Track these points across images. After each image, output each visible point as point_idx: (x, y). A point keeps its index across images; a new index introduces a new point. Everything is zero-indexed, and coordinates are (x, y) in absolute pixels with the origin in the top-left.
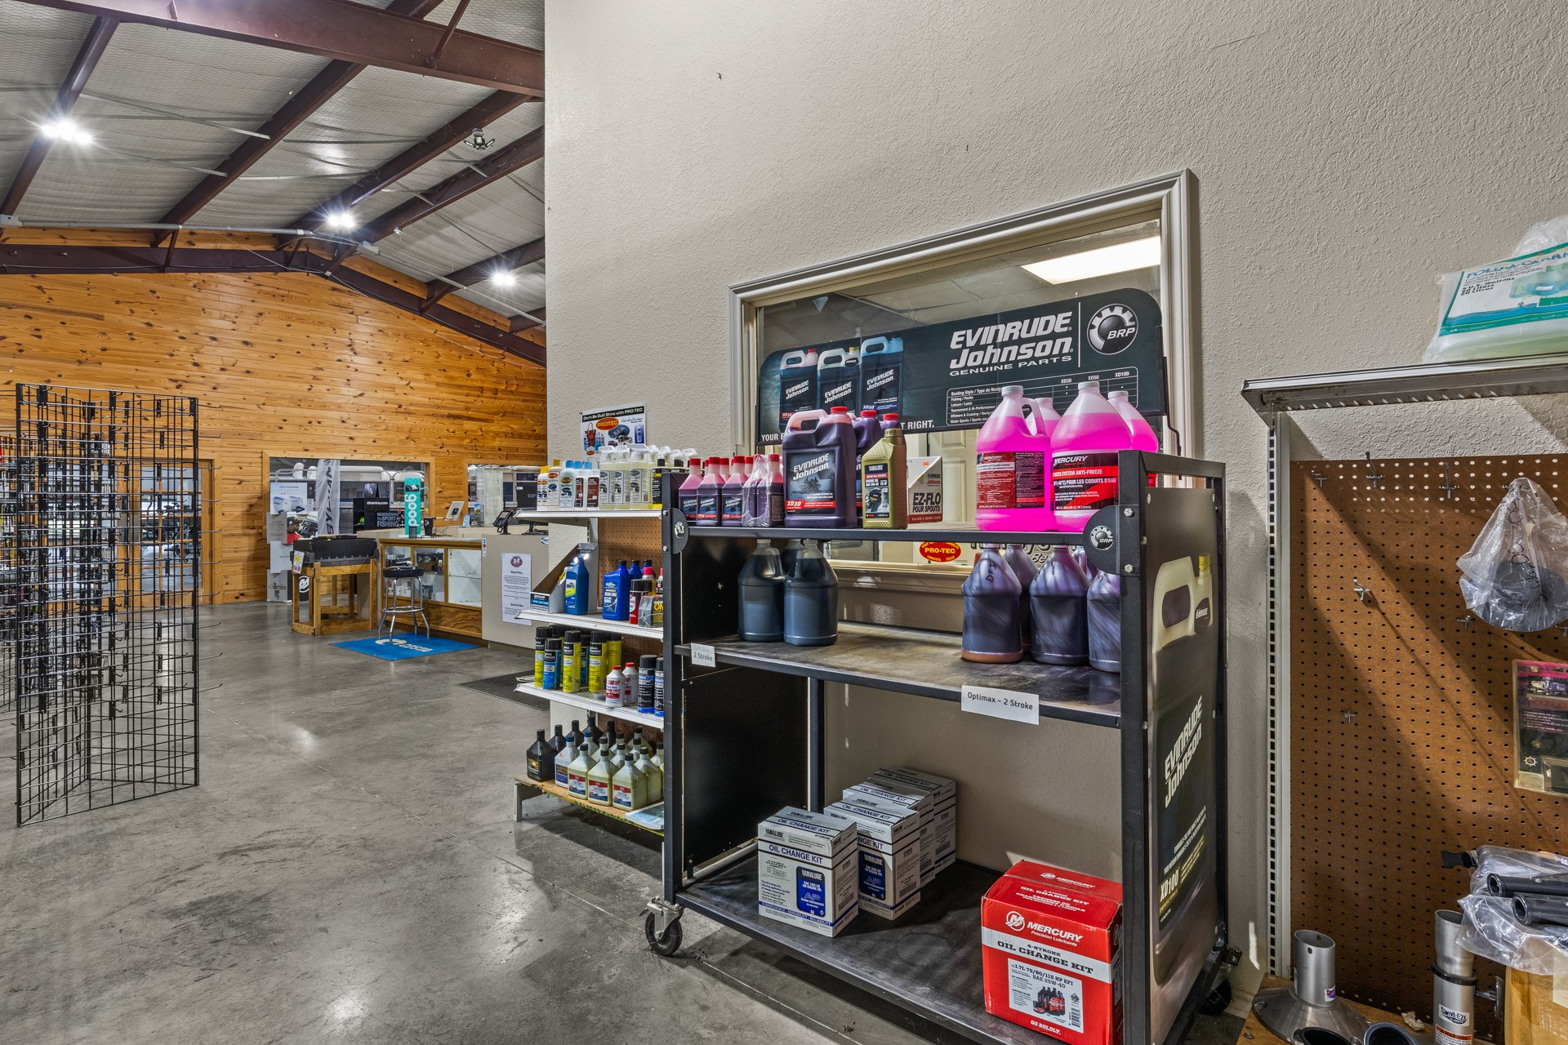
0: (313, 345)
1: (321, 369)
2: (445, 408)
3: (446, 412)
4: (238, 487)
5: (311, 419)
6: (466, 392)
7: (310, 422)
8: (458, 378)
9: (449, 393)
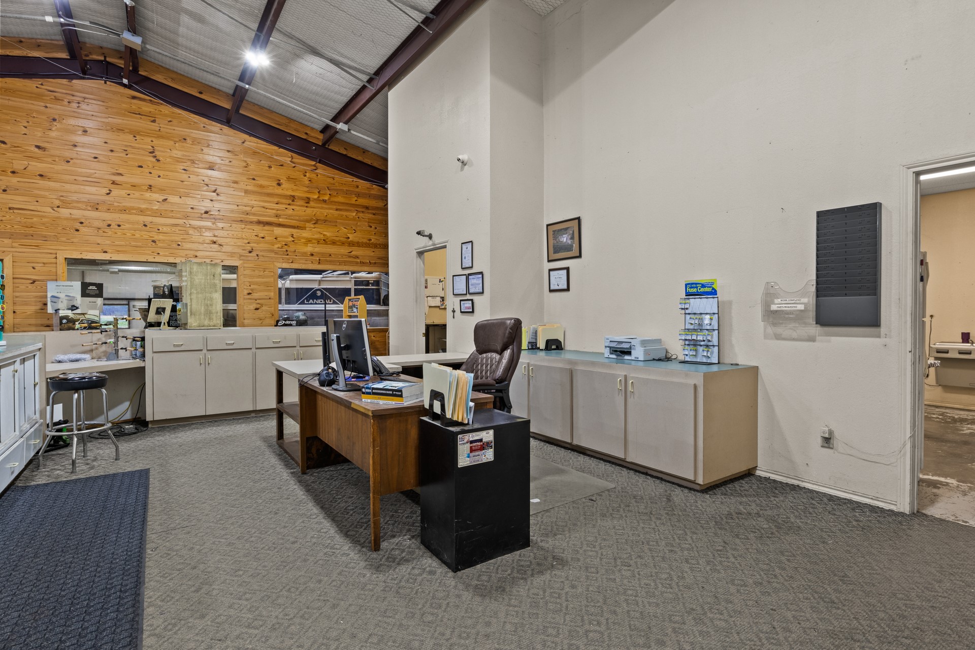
0: (112, 151)
1: (121, 174)
2: (254, 214)
3: (255, 218)
4: (30, 286)
5: (109, 222)
6: (276, 200)
7: (109, 225)
8: (268, 186)
9: (259, 201)
